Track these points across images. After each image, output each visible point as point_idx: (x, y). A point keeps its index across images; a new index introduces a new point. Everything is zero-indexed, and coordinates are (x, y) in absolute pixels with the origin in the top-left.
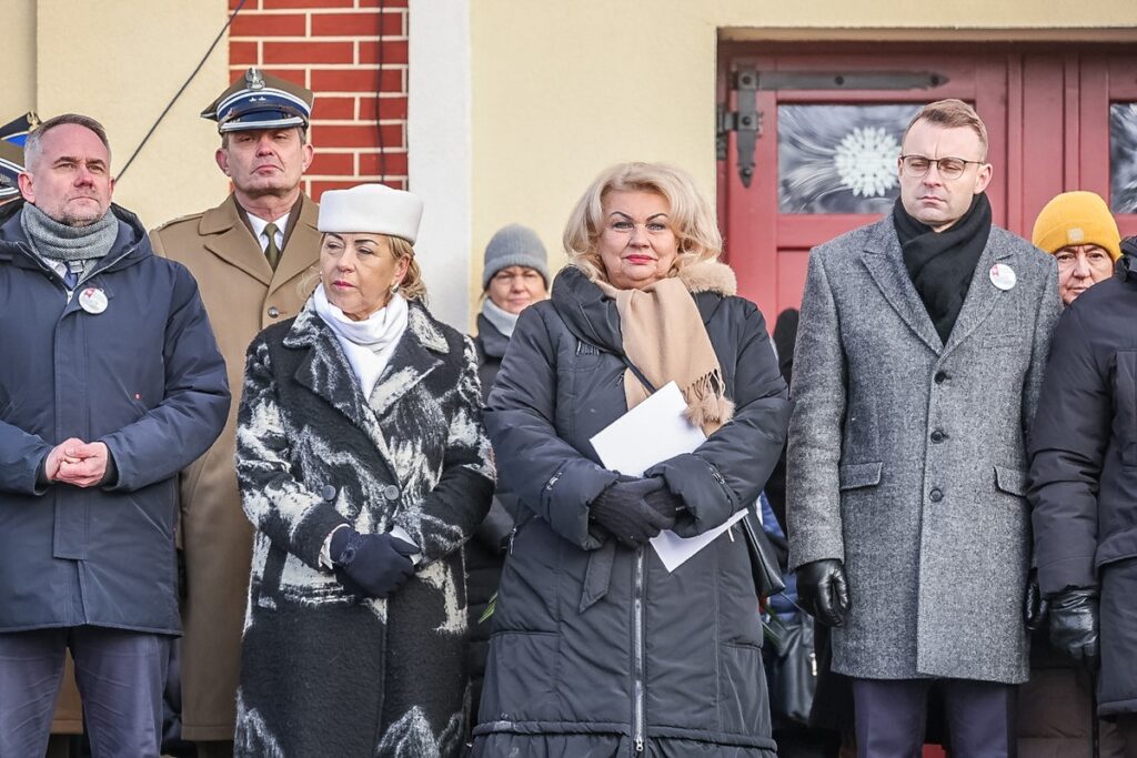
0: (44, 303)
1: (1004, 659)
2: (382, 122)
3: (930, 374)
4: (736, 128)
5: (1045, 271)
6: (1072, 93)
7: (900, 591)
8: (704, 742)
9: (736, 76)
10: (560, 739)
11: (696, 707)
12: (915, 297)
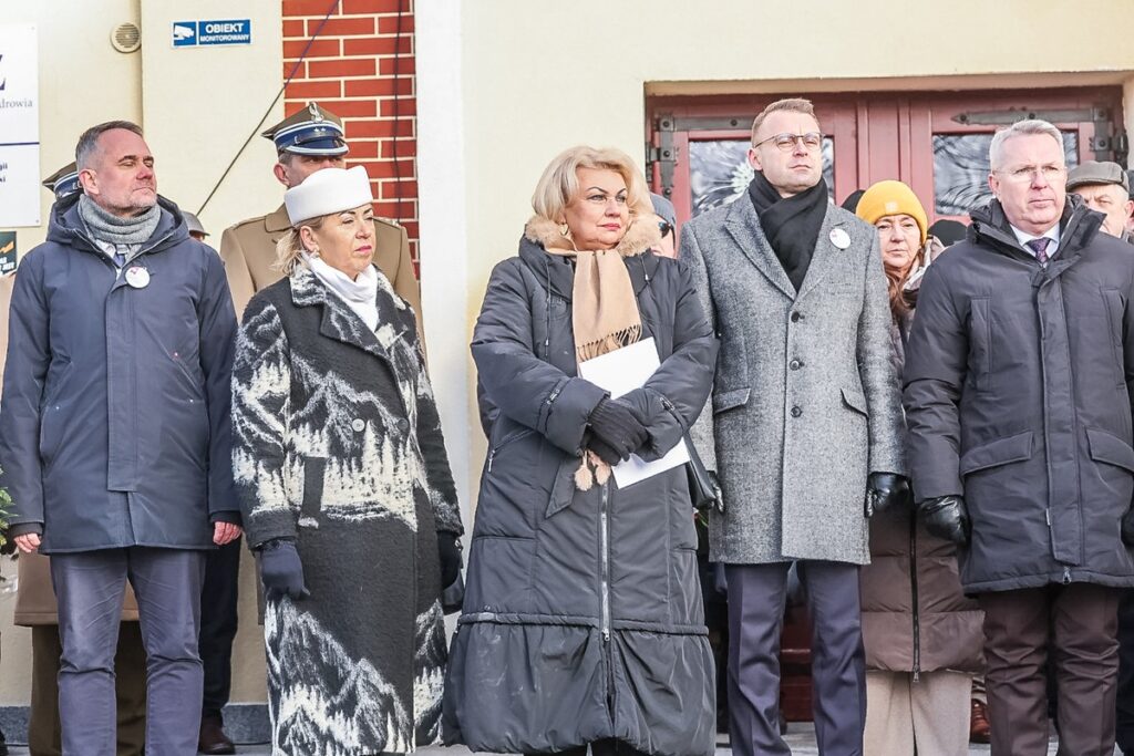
0: (98, 280)
1: (854, 545)
2: (398, 159)
3: (787, 315)
4: (659, 160)
5: (870, 236)
6: (905, 128)
7: (771, 491)
8: (657, 632)
9: (658, 121)
10: (538, 629)
11: (651, 604)
12: (771, 254)
